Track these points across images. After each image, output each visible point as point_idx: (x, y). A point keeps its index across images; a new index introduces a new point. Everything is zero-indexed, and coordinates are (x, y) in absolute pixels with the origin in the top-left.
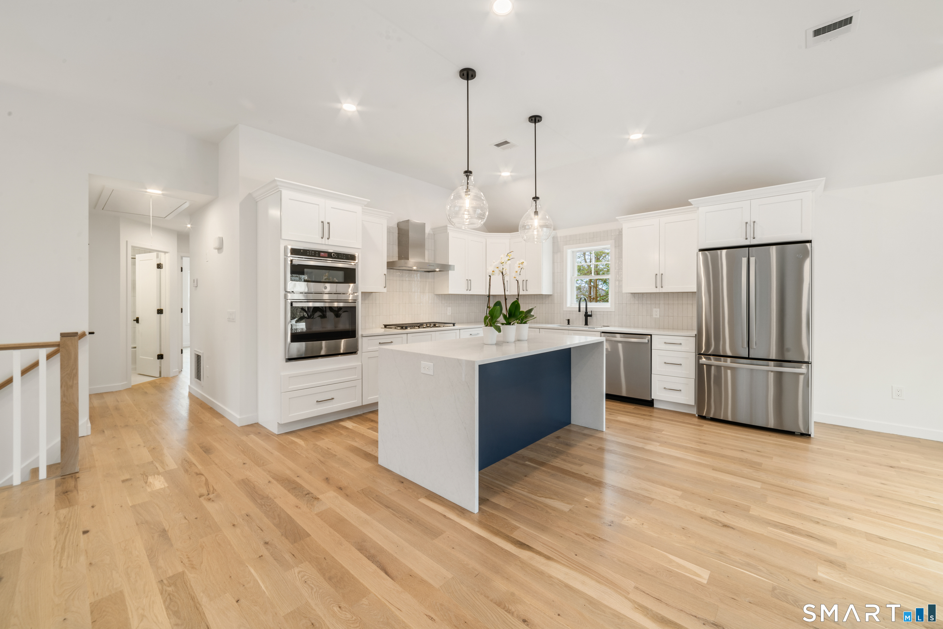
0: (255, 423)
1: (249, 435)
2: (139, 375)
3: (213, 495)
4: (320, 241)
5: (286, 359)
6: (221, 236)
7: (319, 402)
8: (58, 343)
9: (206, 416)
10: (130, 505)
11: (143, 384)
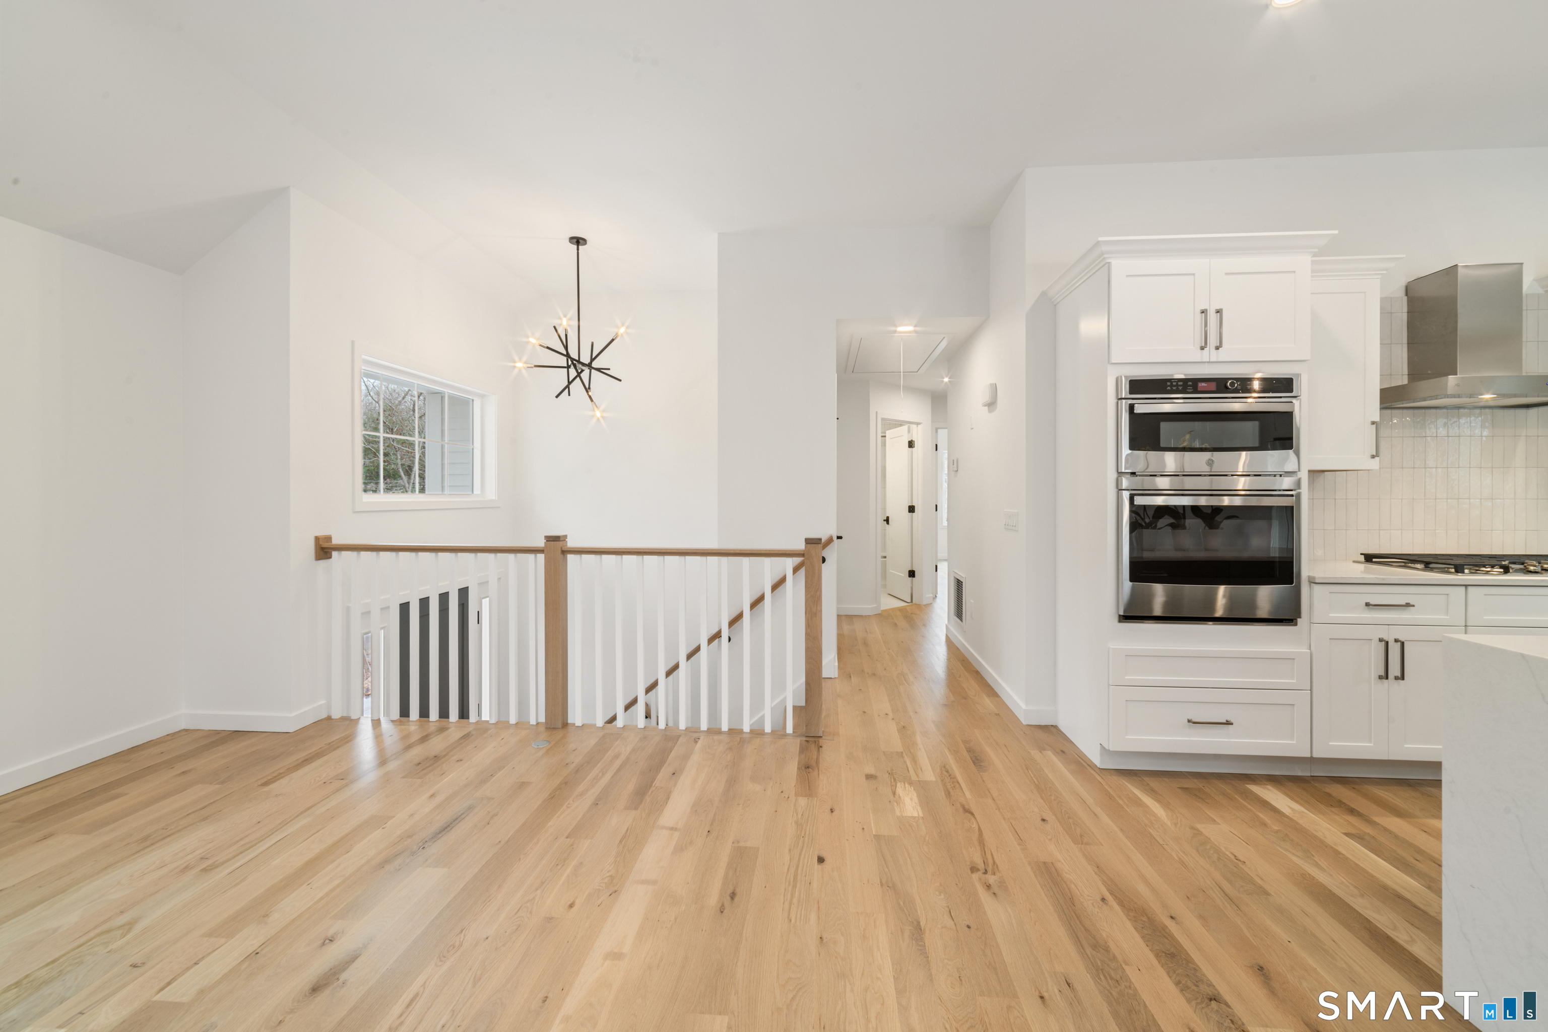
0: (1052, 725)
1: (1044, 750)
2: (889, 596)
3: (993, 877)
4: (1198, 356)
5: (1120, 616)
6: (993, 382)
7: (1195, 723)
8: (803, 552)
9: (971, 687)
10: (874, 833)
11: (893, 610)
